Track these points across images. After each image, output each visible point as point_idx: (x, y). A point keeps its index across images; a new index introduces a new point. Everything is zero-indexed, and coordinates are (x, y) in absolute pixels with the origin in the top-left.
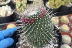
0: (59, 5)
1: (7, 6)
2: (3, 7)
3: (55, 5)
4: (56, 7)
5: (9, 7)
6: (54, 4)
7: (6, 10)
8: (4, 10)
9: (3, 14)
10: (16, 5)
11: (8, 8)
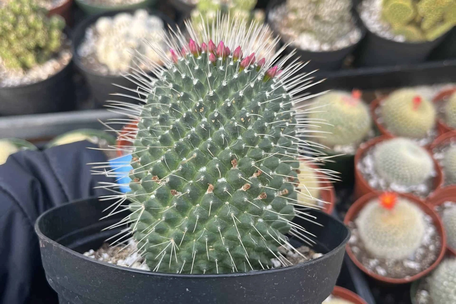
0: (442, 21)
1: (142, 15)
2: (122, 19)
3: (416, 22)
4: (423, 32)
5: (156, 21)
6: (410, 15)
7: (138, 40)
8: (127, 36)
9: (122, 58)
10: (196, 14)
11: (150, 26)
